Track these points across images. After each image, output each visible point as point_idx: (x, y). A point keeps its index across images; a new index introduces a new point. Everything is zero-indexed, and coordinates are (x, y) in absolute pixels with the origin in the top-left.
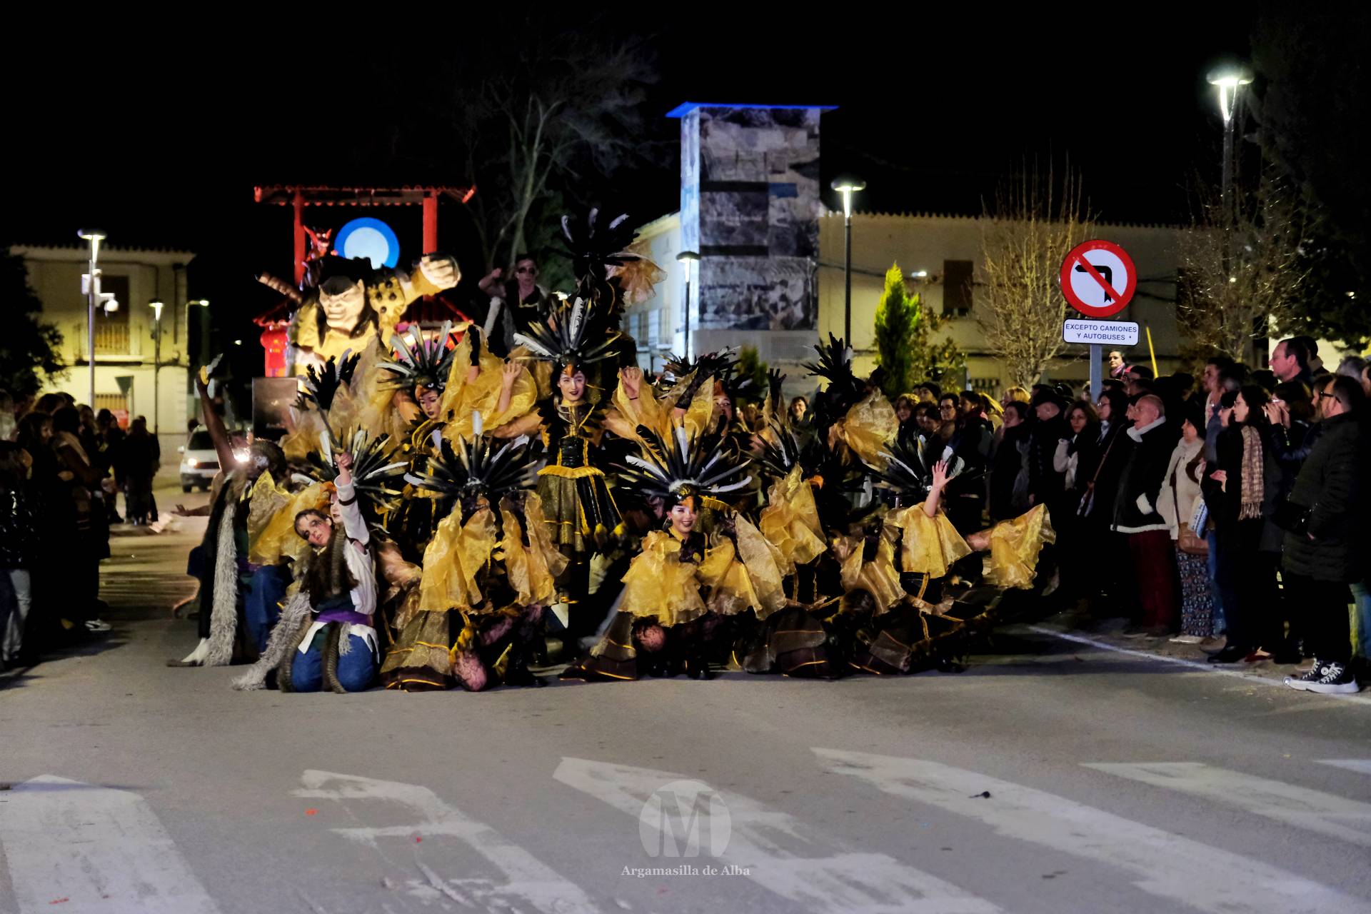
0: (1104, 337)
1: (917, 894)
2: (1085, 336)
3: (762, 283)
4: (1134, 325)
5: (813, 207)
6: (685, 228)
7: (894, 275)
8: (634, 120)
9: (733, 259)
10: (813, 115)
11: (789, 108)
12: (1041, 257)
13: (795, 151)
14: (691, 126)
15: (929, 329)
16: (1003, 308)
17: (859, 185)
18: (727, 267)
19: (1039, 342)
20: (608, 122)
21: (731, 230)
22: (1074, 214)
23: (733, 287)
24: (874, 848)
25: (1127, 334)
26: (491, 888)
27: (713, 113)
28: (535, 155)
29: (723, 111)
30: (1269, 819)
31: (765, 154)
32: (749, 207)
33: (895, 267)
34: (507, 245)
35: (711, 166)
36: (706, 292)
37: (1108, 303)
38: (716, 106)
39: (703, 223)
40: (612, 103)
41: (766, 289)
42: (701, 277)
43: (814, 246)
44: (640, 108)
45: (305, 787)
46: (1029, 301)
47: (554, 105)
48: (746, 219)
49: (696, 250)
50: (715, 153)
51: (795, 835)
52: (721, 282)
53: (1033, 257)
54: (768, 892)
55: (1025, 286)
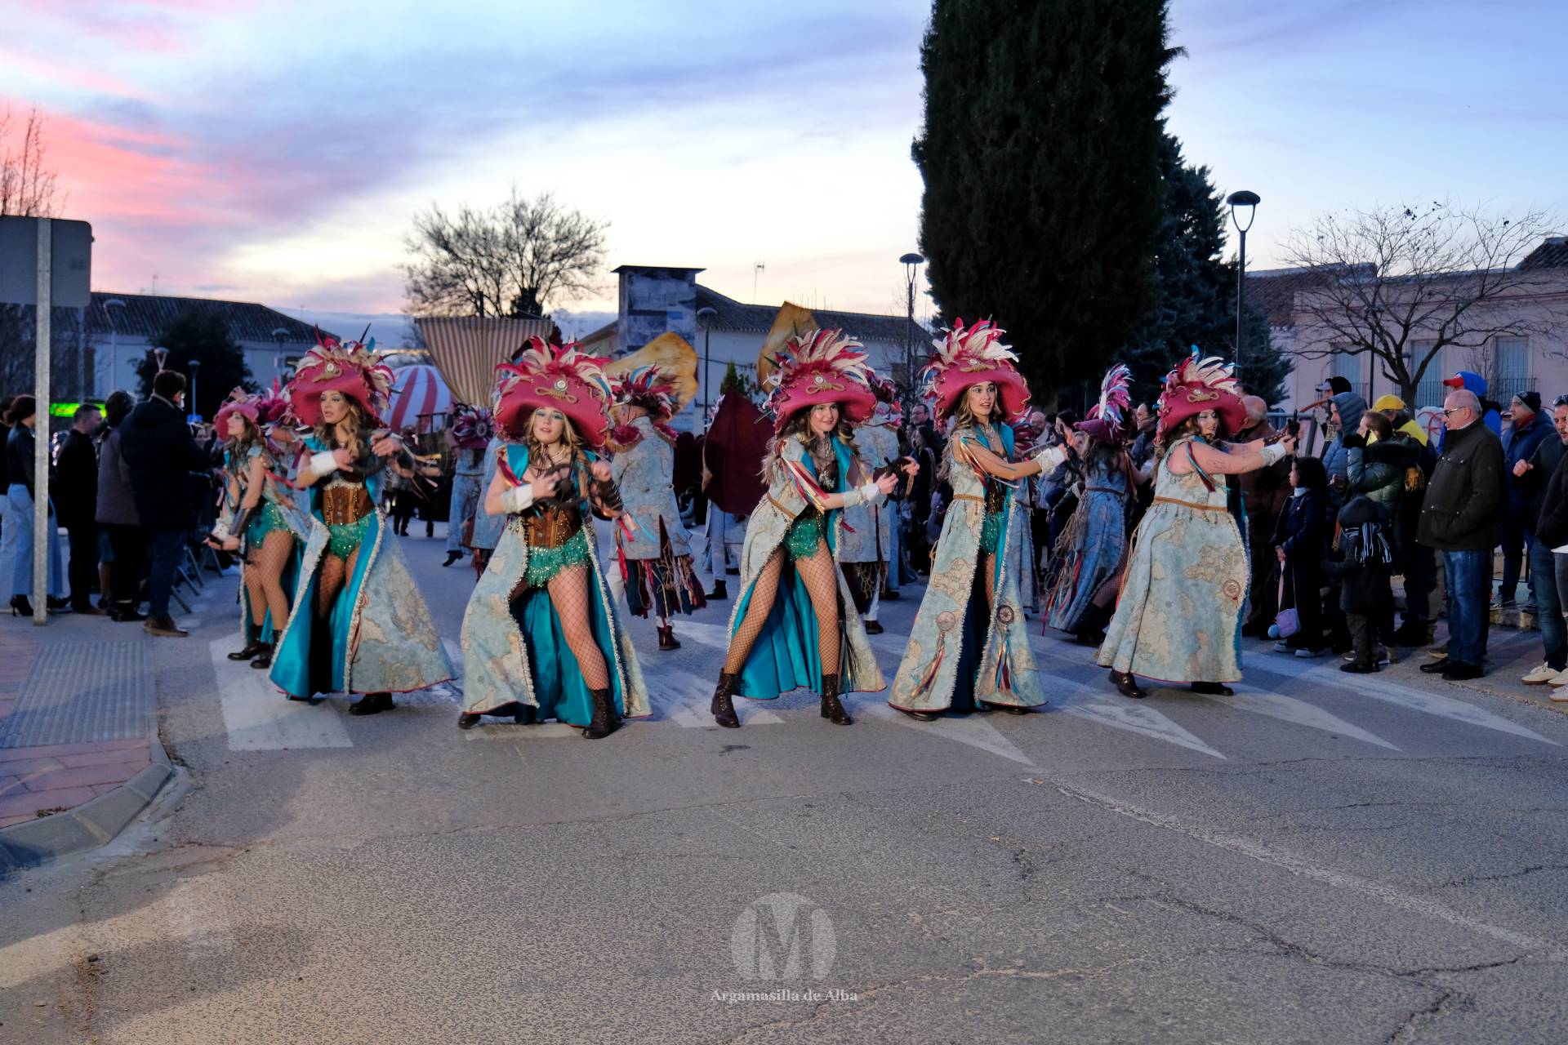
5: (692, 325)
13: (682, 294)
27: (636, 272)
29: (641, 271)
31: (665, 295)
32: (656, 324)
35: (635, 301)
50: (638, 294)
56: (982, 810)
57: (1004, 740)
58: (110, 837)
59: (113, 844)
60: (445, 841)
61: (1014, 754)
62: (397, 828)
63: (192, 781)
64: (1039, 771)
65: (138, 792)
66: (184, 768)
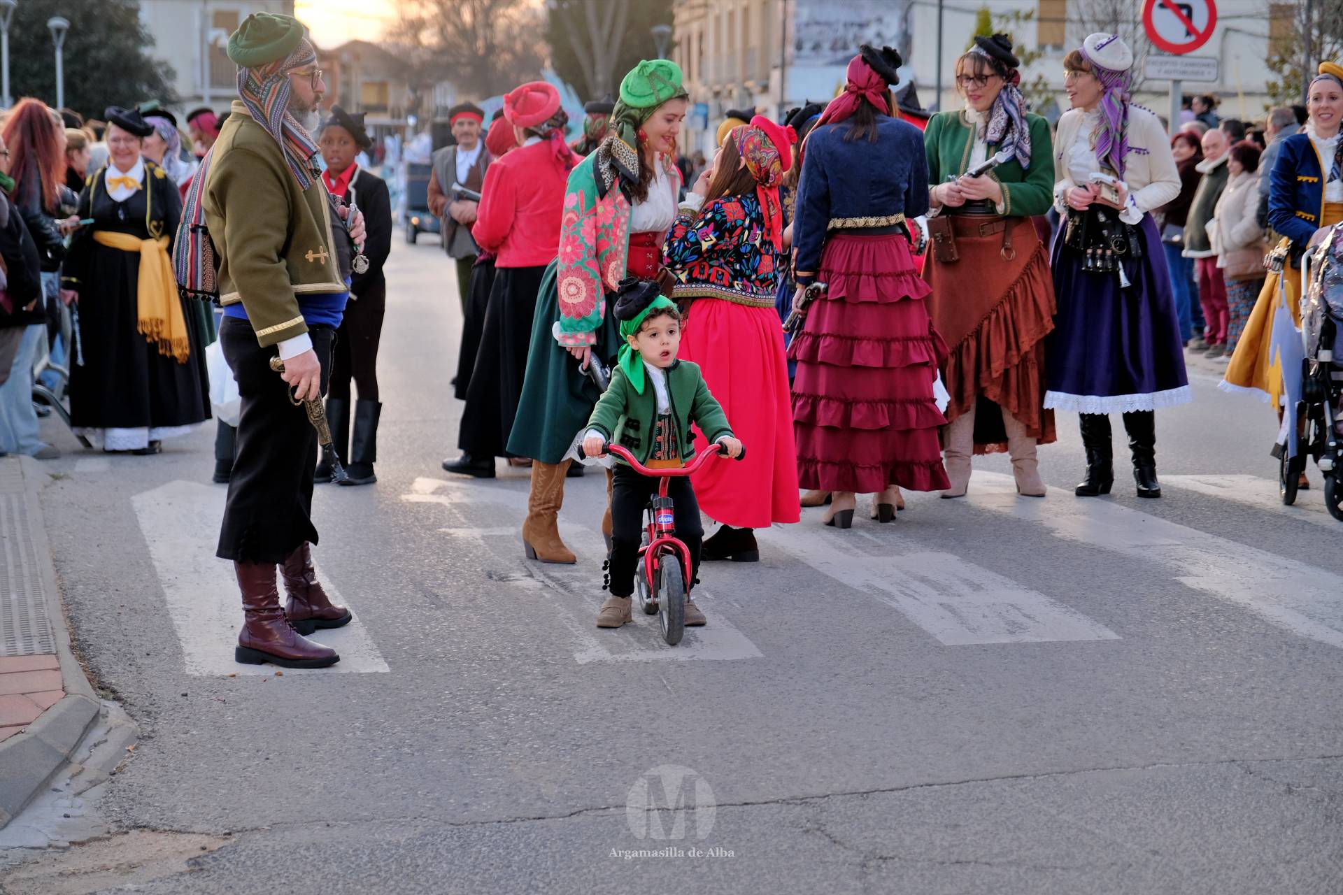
0: (1184, 73)
1: (977, 587)
2: (1166, 72)
3: (857, 20)
25: (1206, 70)
26: (589, 581)
36: (803, 29)
41: (862, 26)
45: (417, 492)
51: (868, 536)
52: (817, 19)
54: (840, 584)
58: (7, 816)
59: (13, 827)
63: (134, 725)
65: (50, 742)
66: (118, 704)
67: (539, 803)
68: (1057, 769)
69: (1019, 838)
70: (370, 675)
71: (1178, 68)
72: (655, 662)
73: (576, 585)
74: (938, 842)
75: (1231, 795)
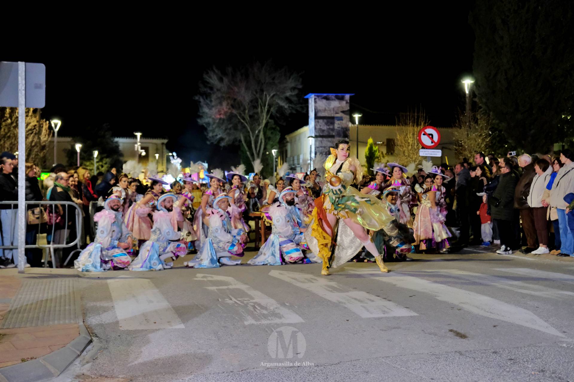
0: (431, 154)
1: (373, 301)
2: (426, 154)
4: (440, 151)
5: (348, 123)
6: (310, 130)
7: (370, 141)
8: (294, 99)
9: (324, 139)
10: (347, 97)
11: (340, 95)
12: (413, 134)
13: (342, 107)
14: (312, 100)
15: (382, 158)
16: (402, 149)
17: (360, 114)
18: (323, 141)
19: (413, 159)
20: (288, 100)
21: (323, 131)
22: (423, 121)
23: (325, 147)
24: (361, 290)
25: (438, 153)
26: (249, 300)
27: (318, 96)
28: (266, 110)
29: (321, 96)
30: (476, 282)
31: (333, 109)
32: (329, 124)
33: (371, 138)
34: (258, 136)
35: (318, 112)
36: (317, 149)
37: (433, 144)
38: (319, 94)
39: (315, 128)
40: (288, 94)
42: (315, 144)
43: (348, 135)
44: (297, 95)
45: (197, 277)
46: (410, 147)
47: (272, 95)
48: (328, 127)
49: (313, 135)
50: (319, 108)
51: (338, 287)
52: (321, 146)
53: (411, 134)
54: (329, 301)
55: (409, 143)
56: (539, 360)
57: (546, 324)
58: (59, 373)
59: (61, 376)
60: (237, 375)
61: (553, 331)
62: (211, 369)
63: (101, 345)
64: (569, 340)
65: (74, 349)
66: (97, 338)
67: (231, 367)
68: (399, 354)
69: (388, 376)
70: (179, 329)
71: (430, 153)
72: (270, 324)
73: (245, 302)
74: (361, 377)
75: (456, 361)
